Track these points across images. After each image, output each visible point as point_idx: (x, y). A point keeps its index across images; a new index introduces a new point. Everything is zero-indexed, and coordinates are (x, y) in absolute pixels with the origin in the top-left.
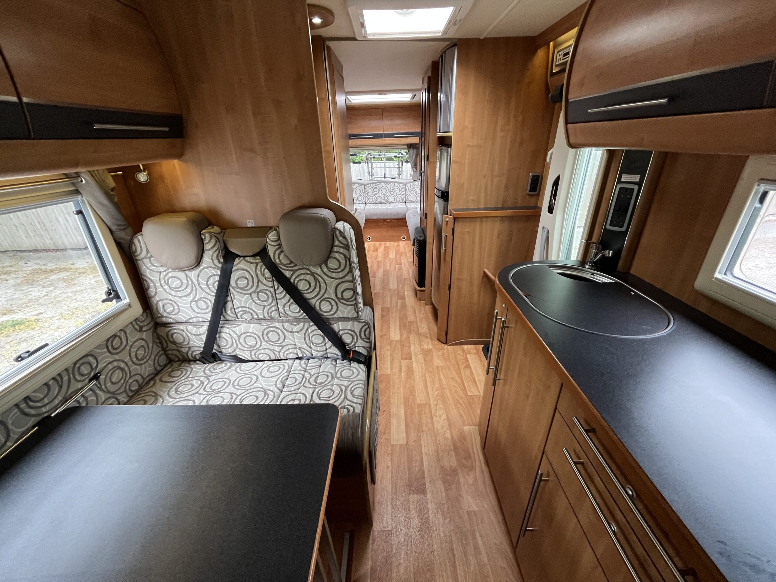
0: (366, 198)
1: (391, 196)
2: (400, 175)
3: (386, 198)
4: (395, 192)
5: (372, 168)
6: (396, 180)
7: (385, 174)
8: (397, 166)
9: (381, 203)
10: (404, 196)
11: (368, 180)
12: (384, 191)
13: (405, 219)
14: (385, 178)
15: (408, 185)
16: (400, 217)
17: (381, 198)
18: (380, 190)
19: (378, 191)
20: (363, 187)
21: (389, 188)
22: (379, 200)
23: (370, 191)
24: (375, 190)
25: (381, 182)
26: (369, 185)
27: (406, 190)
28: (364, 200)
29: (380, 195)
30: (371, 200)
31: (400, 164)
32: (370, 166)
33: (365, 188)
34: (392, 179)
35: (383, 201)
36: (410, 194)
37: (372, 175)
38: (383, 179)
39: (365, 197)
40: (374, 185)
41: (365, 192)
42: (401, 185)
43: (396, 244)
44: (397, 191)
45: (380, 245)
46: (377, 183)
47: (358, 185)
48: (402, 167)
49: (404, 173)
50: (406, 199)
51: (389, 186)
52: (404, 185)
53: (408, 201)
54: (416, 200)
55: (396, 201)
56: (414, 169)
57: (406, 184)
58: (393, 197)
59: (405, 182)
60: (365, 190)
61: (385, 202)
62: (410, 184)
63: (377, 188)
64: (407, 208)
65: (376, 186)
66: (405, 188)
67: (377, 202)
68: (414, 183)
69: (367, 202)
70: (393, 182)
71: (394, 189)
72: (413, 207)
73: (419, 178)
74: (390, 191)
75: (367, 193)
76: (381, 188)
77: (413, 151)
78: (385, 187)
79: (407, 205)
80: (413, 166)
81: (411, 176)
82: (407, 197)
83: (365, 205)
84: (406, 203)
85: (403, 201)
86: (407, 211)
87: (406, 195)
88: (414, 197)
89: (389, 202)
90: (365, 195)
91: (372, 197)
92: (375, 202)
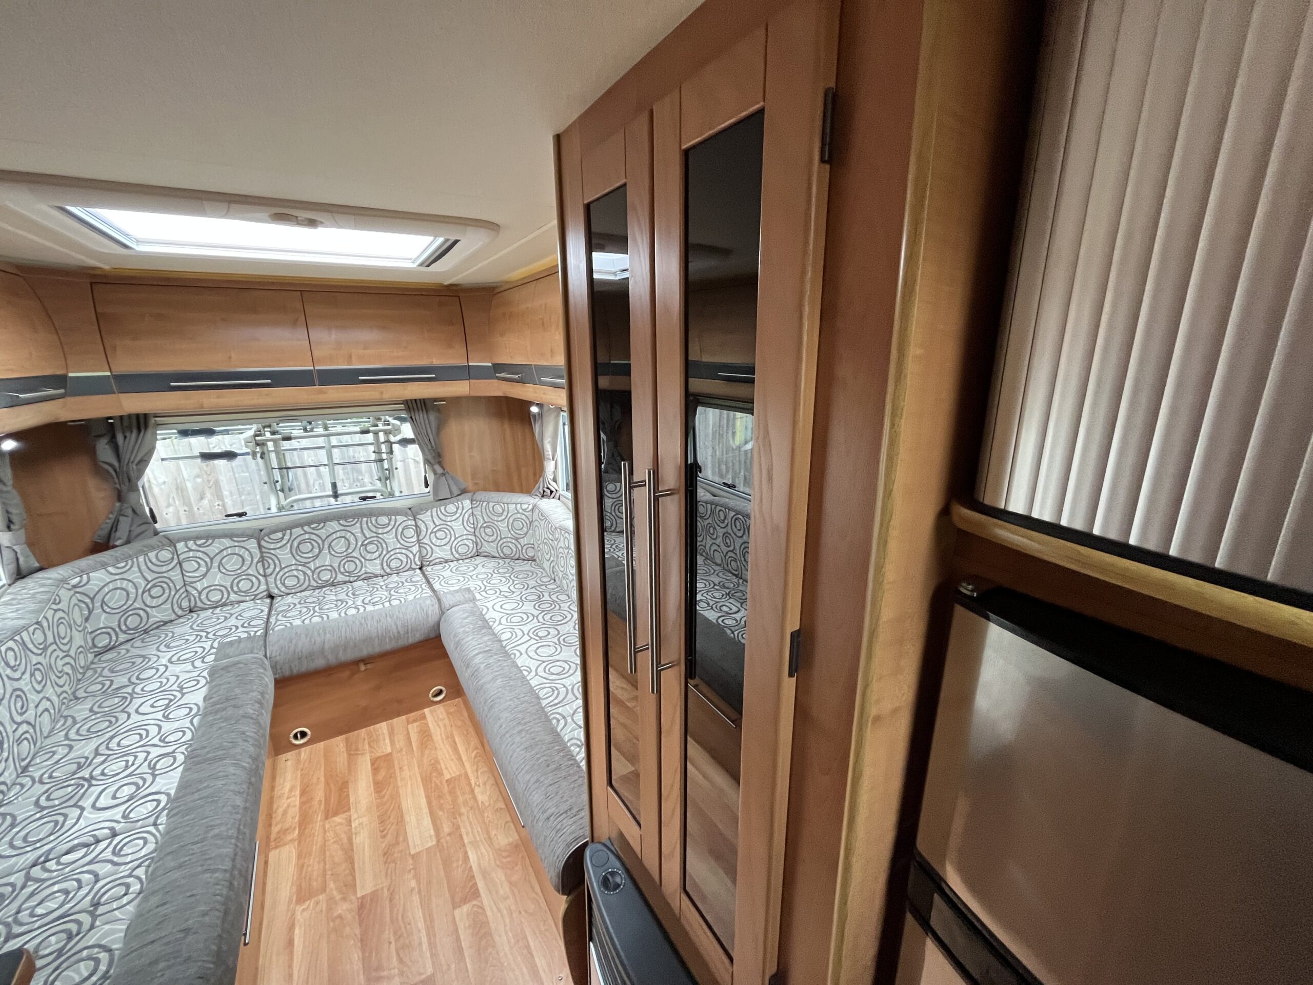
0: (271, 579)
1: (368, 556)
2: (387, 479)
3: (350, 567)
4: (380, 543)
5: (284, 468)
6: (380, 503)
7: (334, 486)
8: (373, 457)
9: (333, 585)
10: (415, 549)
11: (274, 510)
12: (340, 546)
13: (438, 637)
14: (336, 496)
15: (426, 517)
16: (418, 637)
17: (332, 570)
18: (326, 544)
19: (316, 550)
20: (252, 544)
21: (359, 535)
22: (326, 576)
23: (285, 555)
24: (306, 547)
25: (324, 519)
26: (280, 535)
27: (418, 531)
28: (263, 587)
29: (325, 559)
30: (290, 582)
31: (384, 448)
32: (275, 464)
33: (260, 546)
34: (365, 499)
35: (340, 578)
36: (434, 540)
37: (286, 490)
38: (332, 500)
39: (265, 576)
40: (296, 531)
41: (262, 560)
42: (400, 519)
44: (390, 539)
45: (353, 753)
46: (309, 523)
47: (227, 542)
48: (390, 460)
49: (400, 473)
50: (422, 558)
51: (356, 530)
52: (409, 519)
53: (430, 562)
54: (457, 556)
55: (388, 570)
56: (437, 468)
57: (413, 512)
58: (375, 559)
59: (410, 507)
60: (261, 552)
61: (347, 579)
62: (429, 513)
63: (313, 542)
64: (439, 600)
65: (306, 533)
66: (416, 526)
67: (315, 584)
68: (442, 508)
69: (275, 591)
70: (372, 513)
71: (375, 535)
72: (457, 591)
73: (456, 491)
74: (363, 542)
75: (270, 561)
76: (328, 537)
77: (425, 416)
78: (343, 533)
79: (431, 580)
80: (429, 457)
81: (427, 485)
82: (424, 552)
83: (268, 601)
84: (424, 569)
85: (414, 566)
86: (443, 613)
87: (420, 547)
88: (448, 547)
89: (363, 576)
90: (264, 570)
91: (295, 573)
92: (309, 585)
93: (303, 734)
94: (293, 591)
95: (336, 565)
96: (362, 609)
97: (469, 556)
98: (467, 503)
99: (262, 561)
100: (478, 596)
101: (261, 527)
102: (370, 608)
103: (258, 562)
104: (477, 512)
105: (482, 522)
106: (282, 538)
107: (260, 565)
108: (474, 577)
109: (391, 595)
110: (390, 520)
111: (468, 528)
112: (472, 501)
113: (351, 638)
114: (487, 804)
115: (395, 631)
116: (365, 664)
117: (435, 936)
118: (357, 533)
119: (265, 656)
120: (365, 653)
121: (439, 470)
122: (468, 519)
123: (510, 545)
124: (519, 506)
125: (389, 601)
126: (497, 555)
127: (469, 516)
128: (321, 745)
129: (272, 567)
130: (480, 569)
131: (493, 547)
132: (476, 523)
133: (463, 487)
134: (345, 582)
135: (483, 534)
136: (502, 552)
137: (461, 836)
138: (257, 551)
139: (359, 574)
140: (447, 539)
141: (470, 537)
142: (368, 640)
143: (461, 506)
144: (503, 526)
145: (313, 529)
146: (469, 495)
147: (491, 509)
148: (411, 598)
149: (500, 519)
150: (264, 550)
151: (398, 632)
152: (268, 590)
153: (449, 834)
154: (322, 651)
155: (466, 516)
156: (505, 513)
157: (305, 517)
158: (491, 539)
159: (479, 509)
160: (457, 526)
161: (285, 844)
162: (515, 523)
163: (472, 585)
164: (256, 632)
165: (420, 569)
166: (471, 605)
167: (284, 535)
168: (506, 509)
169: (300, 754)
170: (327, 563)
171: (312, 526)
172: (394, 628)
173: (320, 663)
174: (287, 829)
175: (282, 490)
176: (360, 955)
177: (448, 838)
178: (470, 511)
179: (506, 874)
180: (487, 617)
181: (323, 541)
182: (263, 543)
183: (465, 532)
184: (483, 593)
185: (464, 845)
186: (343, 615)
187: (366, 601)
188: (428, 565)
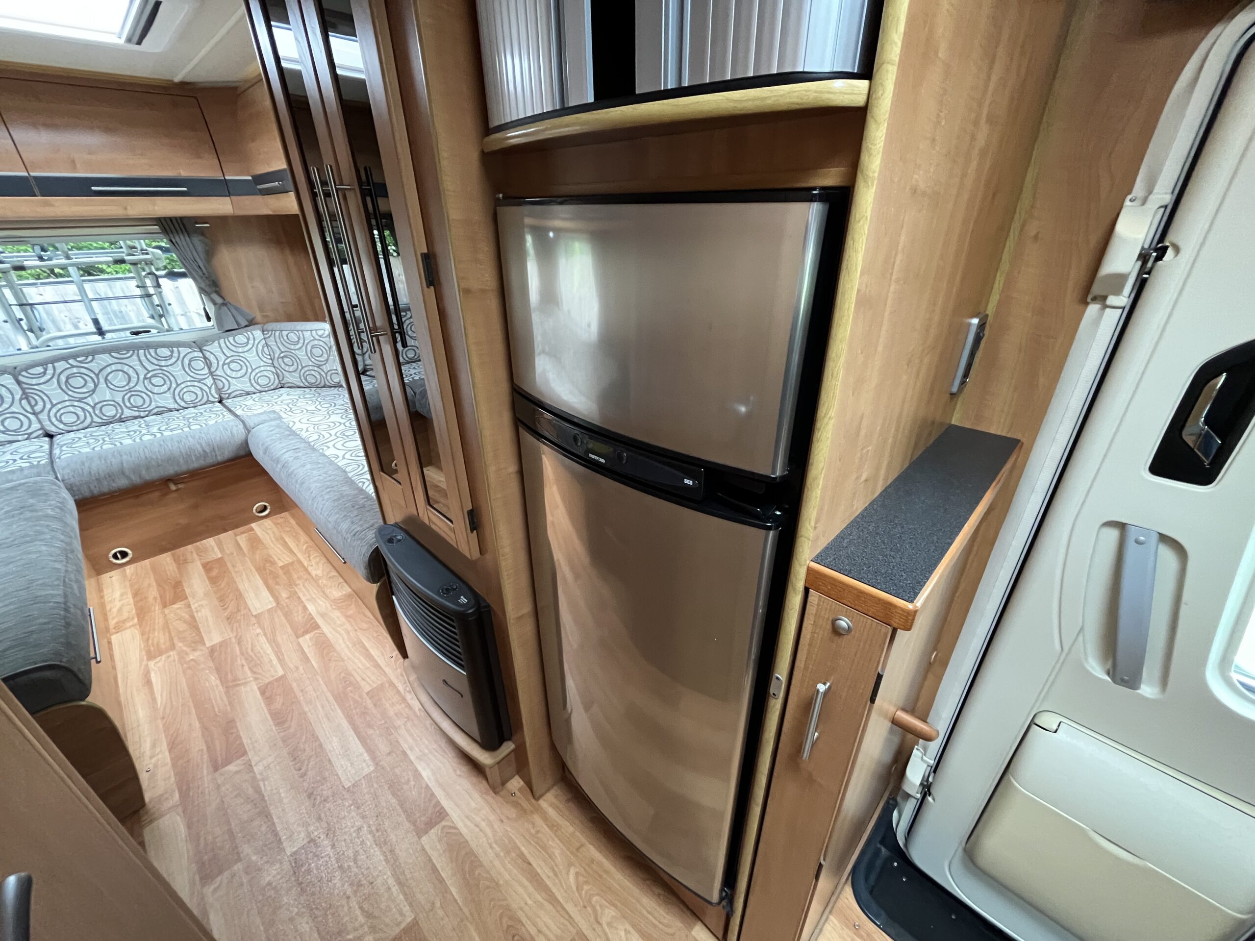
0: (43, 416)
1: (156, 390)
2: (161, 316)
3: (137, 401)
4: (167, 376)
6: (157, 337)
7: (96, 322)
8: (139, 292)
9: (121, 420)
10: (209, 382)
11: (26, 350)
12: (119, 380)
13: (249, 454)
14: (101, 332)
15: (214, 349)
16: (227, 454)
17: (116, 405)
18: (99, 378)
19: (91, 385)
20: (8, 380)
21: (139, 368)
22: (110, 412)
23: (53, 390)
24: (77, 382)
25: (93, 353)
26: (40, 369)
27: (208, 364)
28: (36, 426)
29: (104, 393)
30: (69, 419)
31: (148, 282)
32: (12, 300)
33: (18, 382)
34: (137, 333)
35: (127, 413)
36: (229, 372)
37: (36, 329)
38: (97, 338)
39: (34, 413)
40: (61, 365)
41: (26, 396)
43: (242, 540)
44: (177, 370)
45: (181, 563)
46: (74, 356)
48: (160, 294)
49: (175, 308)
50: (219, 390)
51: (134, 361)
52: (195, 351)
53: (229, 394)
54: (258, 387)
55: (183, 404)
56: (215, 296)
57: (199, 345)
58: (164, 393)
59: (193, 340)
60: (23, 389)
61: (136, 414)
62: (216, 344)
63: (83, 376)
64: (243, 422)
65: (73, 366)
66: (205, 358)
67: (100, 420)
68: (231, 339)
69: (52, 429)
70: (147, 346)
71: (158, 367)
72: (262, 414)
73: (244, 323)
74: (145, 375)
75: (36, 397)
76: (101, 371)
77: (188, 239)
78: (119, 367)
79: (232, 409)
80: (203, 286)
81: (209, 319)
82: (220, 385)
83: (47, 439)
84: (224, 401)
85: (211, 399)
86: (248, 431)
87: (214, 379)
88: (246, 379)
89: (156, 410)
90: (32, 407)
91: (71, 409)
92: (92, 421)
93: (124, 554)
94: (75, 428)
95: (120, 400)
96: (158, 435)
97: (272, 387)
98: (258, 334)
99: (27, 398)
100: (283, 415)
101: (15, 365)
102: (166, 434)
103: (21, 399)
104: (271, 342)
105: (278, 352)
106: (45, 373)
107: (24, 402)
108: (279, 403)
109: (190, 423)
110: (172, 352)
111: (265, 359)
112: (263, 331)
113: (152, 459)
114: (321, 575)
115: (200, 449)
116: (175, 484)
117: (283, 655)
118: (135, 365)
119: (57, 478)
120: (171, 470)
121: (219, 300)
122: (263, 349)
123: (313, 372)
124: (314, 332)
125: (189, 427)
126: (302, 385)
127: (263, 347)
128: (147, 562)
129: (41, 404)
130: (285, 397)
131: (294, 377)
132: (272, 354)
133: (250, 318)
134: (136, 418)
135: (283, 365)
136: (306, 380)
137: (299, 598)
138: (17, 387)
139: (149, 409)
140: (243, 371)
141: (268, 368)
142: (171, 459)
143: (251, 336)
144: (301, 354)
145: (81, 362)
146: (259, 326)
147: (285, 338)
148: (211, 422)
149: (297, 347)
150: (25, 386)
151: (204, 451)
152: (42, 428)
153: (288, 598)
154: (123, 473)
155: (260, 347)
156: (301, 341)
157: (67, 353)
158: (291, 369)
159: (272, 338)
160: (252, 356)
161: (126, 629)
162: (314, 350)
163: (277, 408)
164: (39, 462)
165: (220, 402)
166: (278, 422)
167: (46, 370)
168: (301, 336)
169: (125, 570)
170: (107, 398)
171: (78, 359)
172: (199, 447)
173: (122, 483)
174: (125, 620)
175: (31, 331)
176: (217, 676)
177: (287, 601)
178: (263, 342)
179: (341, 613)
180: (294, 428)
181: (97, 375)
182: (21, 378)
183: (262, 364)
184: (290, 413)
185: (302, 602)
186: (138, 440)
187: (163, 428)
188: (228, 398)
